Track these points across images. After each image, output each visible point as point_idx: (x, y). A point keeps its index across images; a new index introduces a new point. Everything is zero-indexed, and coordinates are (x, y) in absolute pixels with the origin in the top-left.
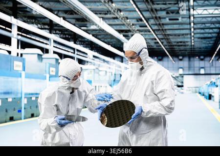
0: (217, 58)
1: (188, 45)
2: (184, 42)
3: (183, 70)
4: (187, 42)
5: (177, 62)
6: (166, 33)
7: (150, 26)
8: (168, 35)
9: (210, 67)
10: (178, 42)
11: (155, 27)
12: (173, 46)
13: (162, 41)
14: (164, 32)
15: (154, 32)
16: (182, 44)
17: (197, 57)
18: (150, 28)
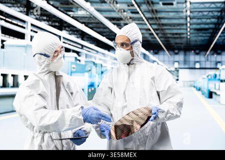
0: (212, 53)
1: (184, 37)
2: (180, 34)
3: (179, 64)
4: (183, 34)
5: (173, 56)
6: (161, 23)
7: (142, 13)
8: (163, 25)
9: (205, 61)
10: (173, 34)
11: (149, 15)
12: (169, 38)
13: (157, 32)
14: (158, 21)
15: (148, 21)
16: (177, 36)
17: (193, 52)
18: (142, 15)
